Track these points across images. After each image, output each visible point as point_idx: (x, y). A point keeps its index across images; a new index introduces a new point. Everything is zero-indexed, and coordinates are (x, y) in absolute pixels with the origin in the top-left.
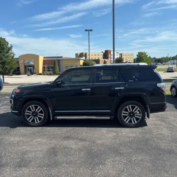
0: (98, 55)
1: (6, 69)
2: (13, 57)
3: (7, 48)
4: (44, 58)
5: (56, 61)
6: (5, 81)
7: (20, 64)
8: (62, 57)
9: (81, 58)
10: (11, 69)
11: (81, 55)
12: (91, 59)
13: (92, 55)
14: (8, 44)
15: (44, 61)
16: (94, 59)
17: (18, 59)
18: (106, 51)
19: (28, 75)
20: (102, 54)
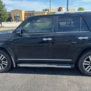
0: (55, 10)
1: (2, 18)
2: (6, 11)
3: (2, 5)
4: (25, 12)
5: (32, 14)
6: (2, 26)
7: (12, 16)
8: (35, 11)
9: (46, 12)
10: (5, 18)
11: (46, 10)
12: (51, 12)
13: (52, 10)
14: (2, 3)
15: (25, 13)
16: (53, 12)
17: (10, 12)
18: (59, 8)
19: (16, 22)
20: (58, 9)
